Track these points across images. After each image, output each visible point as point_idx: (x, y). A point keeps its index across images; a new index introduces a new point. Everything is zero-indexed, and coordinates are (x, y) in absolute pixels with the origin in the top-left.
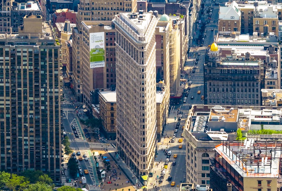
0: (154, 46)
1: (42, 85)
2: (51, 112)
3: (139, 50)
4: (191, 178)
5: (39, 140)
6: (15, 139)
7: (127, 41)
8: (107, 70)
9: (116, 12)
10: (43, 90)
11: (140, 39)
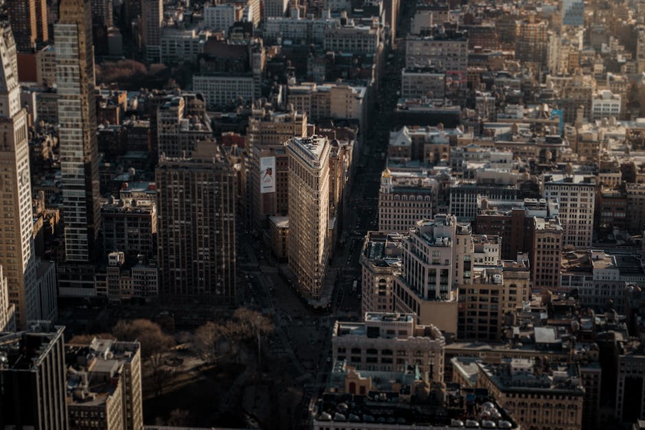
0: (328, 172)
1: (217, 210)
2: (226, 236)
3: (315, 176)
4: (367, 303)
5: (214, 264)
6: (190, 263)
7: (301, 167)
8: (278, 196)
9: (289, 136)
10: (217, 214)
11: (315, 164)
